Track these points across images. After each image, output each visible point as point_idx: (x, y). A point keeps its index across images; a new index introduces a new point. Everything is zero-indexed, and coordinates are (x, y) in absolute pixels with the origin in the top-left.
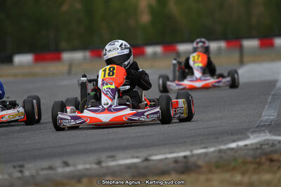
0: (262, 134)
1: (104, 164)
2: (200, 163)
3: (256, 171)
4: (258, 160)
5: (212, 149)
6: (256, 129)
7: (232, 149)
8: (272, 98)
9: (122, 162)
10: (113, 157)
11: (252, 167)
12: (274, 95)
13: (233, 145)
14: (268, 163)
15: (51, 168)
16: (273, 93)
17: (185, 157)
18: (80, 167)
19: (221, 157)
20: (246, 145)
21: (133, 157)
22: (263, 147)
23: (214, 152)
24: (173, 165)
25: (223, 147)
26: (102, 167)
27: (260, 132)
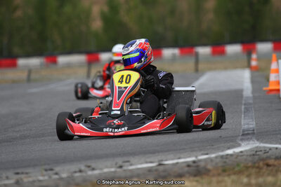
0: (251, 142)
1: (125, 168)
2: (209, 167)
3: (258, 175)
4: (257, 165)
5: (213, 156)
6: (243, 137)
7: (231, 155)
8: (245, 108)
9: (140, 166)
10: (128, 161)
11: (254, 171)
12: (245, 104)
13: (230, 152)
14: (265, 167)
15: (80, 171)
16: (243, 102)
17: (194, 162)
18: (106, 170)
19: (225, 162)
20: (241, 152)
21: (147, 163)
22: (258, 153)
23: (216, 157)
24: (186, 169)
25: (221, 154)
26: (125, 170)
27: (248, 139)
